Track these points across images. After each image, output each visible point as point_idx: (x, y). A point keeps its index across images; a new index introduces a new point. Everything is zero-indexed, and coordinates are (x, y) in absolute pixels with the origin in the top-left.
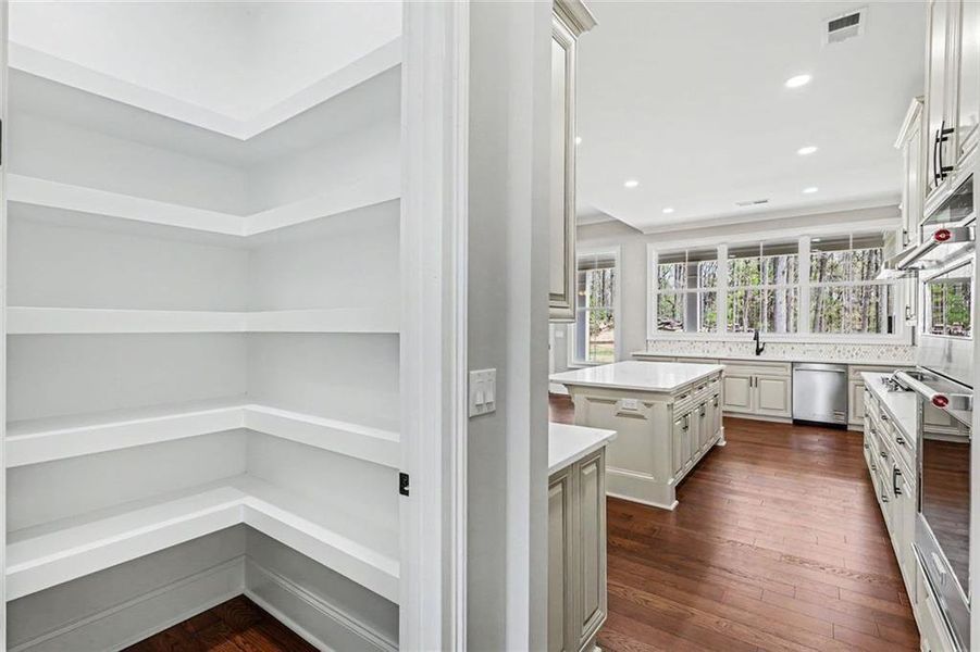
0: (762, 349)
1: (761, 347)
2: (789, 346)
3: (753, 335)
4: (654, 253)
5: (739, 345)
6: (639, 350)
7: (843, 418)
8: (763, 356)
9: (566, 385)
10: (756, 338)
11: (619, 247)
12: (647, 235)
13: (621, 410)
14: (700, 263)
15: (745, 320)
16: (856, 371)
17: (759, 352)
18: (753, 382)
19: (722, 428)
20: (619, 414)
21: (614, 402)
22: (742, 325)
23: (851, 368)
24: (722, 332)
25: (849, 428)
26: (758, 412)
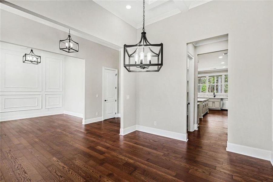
2: (220, 95)
3: (213, 93)
5: (211, 95)
10: (214, 94)
14: (201, 78)
15: (210, 90)
17: (214, 97)
18: (213, 102)
24: (207, 93)
26: (214, 108)
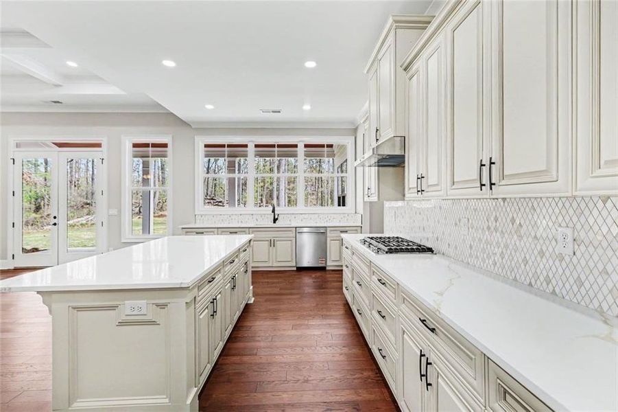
0: (277, 219)
1: (276, 217)
2: (293, 216)
4: (200, 143)
5: (263, 215)
6: (189, 223)
7: (324, 262)
8: (278, 224)
9: (38, 292)
10: (273, 211)
11: (171, 136)
12: (195, 128)
13: (124, 318)
14: (238, 159)
15: (264, 200)
16: (331, 231)
17: (275, 220)
18: (272, 243)
19: (251, 287)
20: (121, 324)
21: (113, 308)
22: (262, 202)
23: (328, 229)
24: (251, 207)
25: (328, 268)
26: (275, 265)
